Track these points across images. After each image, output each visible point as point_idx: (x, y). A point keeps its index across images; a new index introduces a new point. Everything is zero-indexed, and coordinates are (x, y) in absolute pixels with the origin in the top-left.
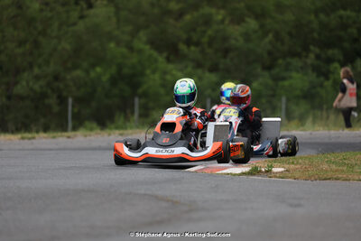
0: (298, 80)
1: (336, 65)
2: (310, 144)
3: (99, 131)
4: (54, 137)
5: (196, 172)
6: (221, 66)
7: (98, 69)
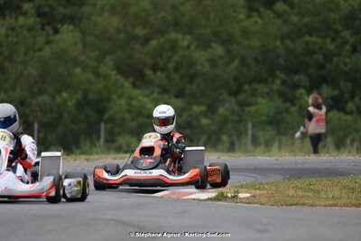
0: (264, 106)
1: (302, 91)
2: (276, 169)
5: (162, 197)
6: (187, 92)
7: (64, 95)
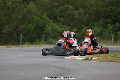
3: (32, 45)
4: (17, 47)
6: (71, 24)
7: (31, 25)
